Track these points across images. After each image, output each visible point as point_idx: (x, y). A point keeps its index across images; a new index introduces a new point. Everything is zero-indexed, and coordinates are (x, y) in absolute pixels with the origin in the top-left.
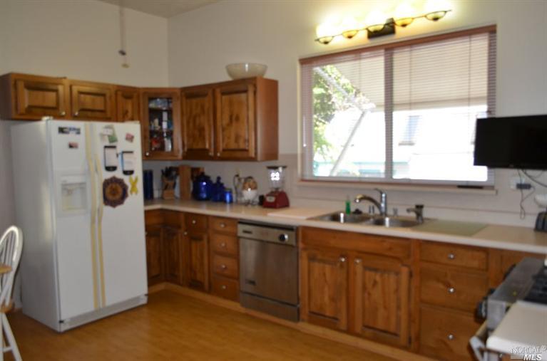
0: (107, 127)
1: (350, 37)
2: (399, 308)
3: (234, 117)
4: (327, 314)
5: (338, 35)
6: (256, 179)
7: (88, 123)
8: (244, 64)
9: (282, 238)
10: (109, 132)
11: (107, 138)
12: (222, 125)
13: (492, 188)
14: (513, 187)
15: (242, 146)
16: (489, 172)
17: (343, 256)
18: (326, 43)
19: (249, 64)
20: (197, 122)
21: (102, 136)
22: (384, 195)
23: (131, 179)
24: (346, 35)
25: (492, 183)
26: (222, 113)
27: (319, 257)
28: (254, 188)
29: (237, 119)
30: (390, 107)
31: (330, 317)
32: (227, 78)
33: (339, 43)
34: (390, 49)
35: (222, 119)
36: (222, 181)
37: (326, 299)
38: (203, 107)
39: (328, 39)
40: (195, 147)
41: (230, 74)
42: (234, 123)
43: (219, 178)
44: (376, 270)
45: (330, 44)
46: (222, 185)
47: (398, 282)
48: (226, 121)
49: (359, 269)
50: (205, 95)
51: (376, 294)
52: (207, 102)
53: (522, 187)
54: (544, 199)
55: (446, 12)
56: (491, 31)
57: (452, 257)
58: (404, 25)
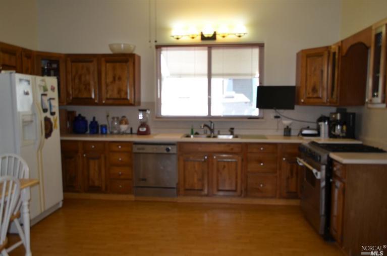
0: (43, 81)
1: (193, 38)
2: (236, 178)
3: (117, 78)
4: (196, 188)
5: (186, 36)
6: (128, 117)
7: (33, 77)
8: (121, 44)
9: (168, 150)
10: (43, 84)
11: (42, 88)
12: (106, 82)
13: (263, 118)
14: (273, 117)
15: (123, 96)
16: (259, 111)
18: (178, 39)
19: (124, 44)
20: (83, 79)
21: (40, 86)
22: (212, 124)
23: (54, 118)
24: (191, 36)
25: (261, 116)
26: (106, 75)
28: (126, 123)
29: (120, 79)
30: (210, 75)
31: (198, 190)
32: (109, 52)
33: (185, 39)
34: (210, 48)
35: (106, 78)
36: (96, 120)
37: (196, 180)
38: (88, 70)
39: (179, 37)
40: (80, 96)
41: (111, 49)
42: (117, 82)
43: (94, 118)
45: (180, 40)
46: (96, 123)
47: (237, 165)
48: (110, 79)
49: (215, 162)
50: (91, 62)
52: (93, 66)
53: (277, 117)
54: (286, 122)
55: (244, 34)
56: (261, 46)
57: (262, 149)
58: (224, 37)
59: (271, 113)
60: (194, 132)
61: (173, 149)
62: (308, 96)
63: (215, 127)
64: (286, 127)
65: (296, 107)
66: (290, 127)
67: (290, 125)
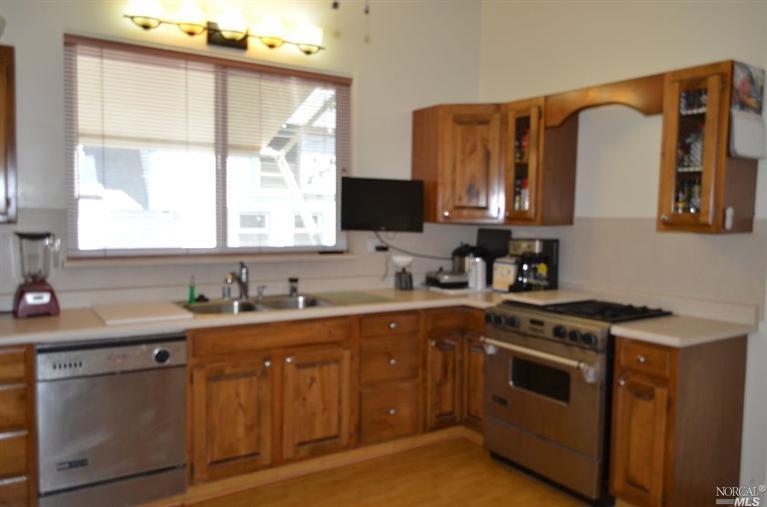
1: (191, 33)
2: (340, 402)
4: (243, 453)
9: (162, 357)
13: (343, 252)
14: (371, 249)
17: (266, 359)
18: (145, 27)
22: (244, 270)
27: (229, 371)
31: (246, 456)
37: (241, 431)
44: (312, 365)
47: (340, 371)
49: (290, 371)
51: (314, 396)
53: (382, 249)
54: (401, 260)
55: (320, 48)
56: (341, 83)
57: (392, 325)
58: (271, 46)
59: (367, 240)
60: (196, 295)
61: (179, 354)
62: (457, 203)
63: (251, 279)
64: (400, 270)
65: (427, 226)
66: (407, 270)
67: (410, 266)
